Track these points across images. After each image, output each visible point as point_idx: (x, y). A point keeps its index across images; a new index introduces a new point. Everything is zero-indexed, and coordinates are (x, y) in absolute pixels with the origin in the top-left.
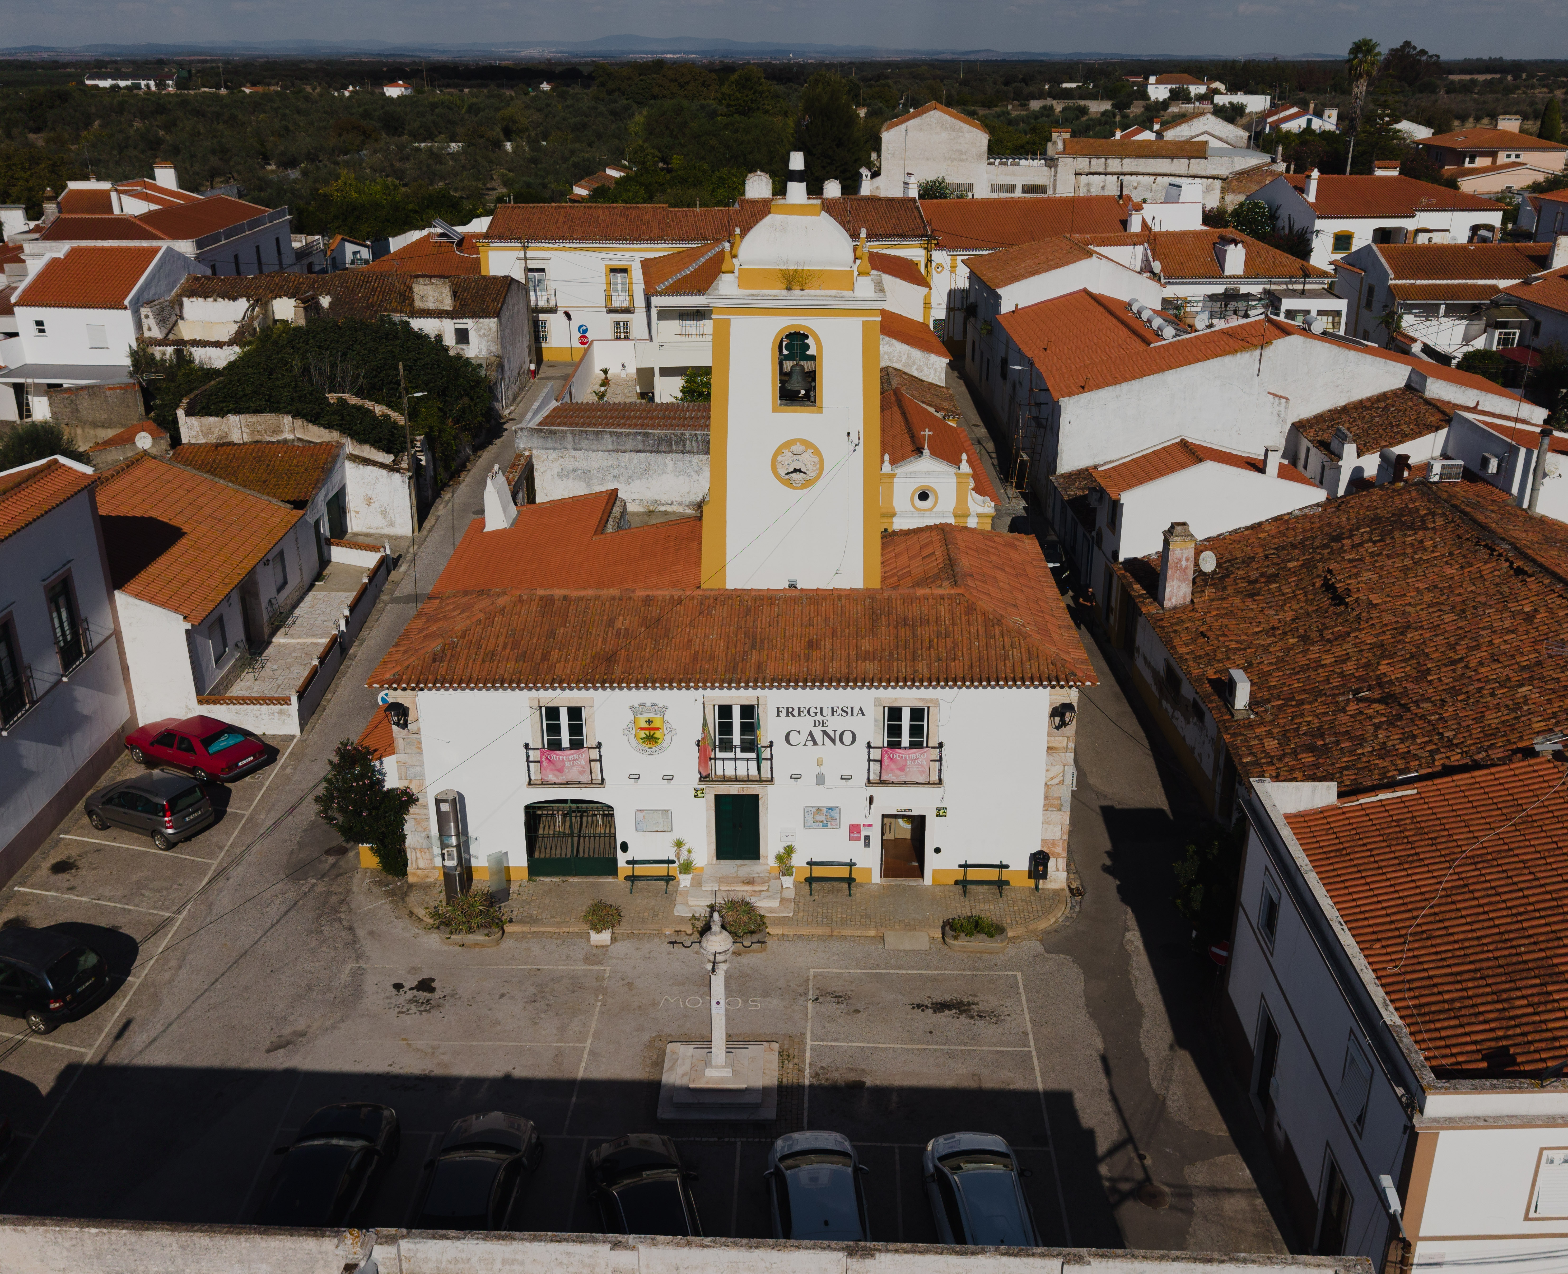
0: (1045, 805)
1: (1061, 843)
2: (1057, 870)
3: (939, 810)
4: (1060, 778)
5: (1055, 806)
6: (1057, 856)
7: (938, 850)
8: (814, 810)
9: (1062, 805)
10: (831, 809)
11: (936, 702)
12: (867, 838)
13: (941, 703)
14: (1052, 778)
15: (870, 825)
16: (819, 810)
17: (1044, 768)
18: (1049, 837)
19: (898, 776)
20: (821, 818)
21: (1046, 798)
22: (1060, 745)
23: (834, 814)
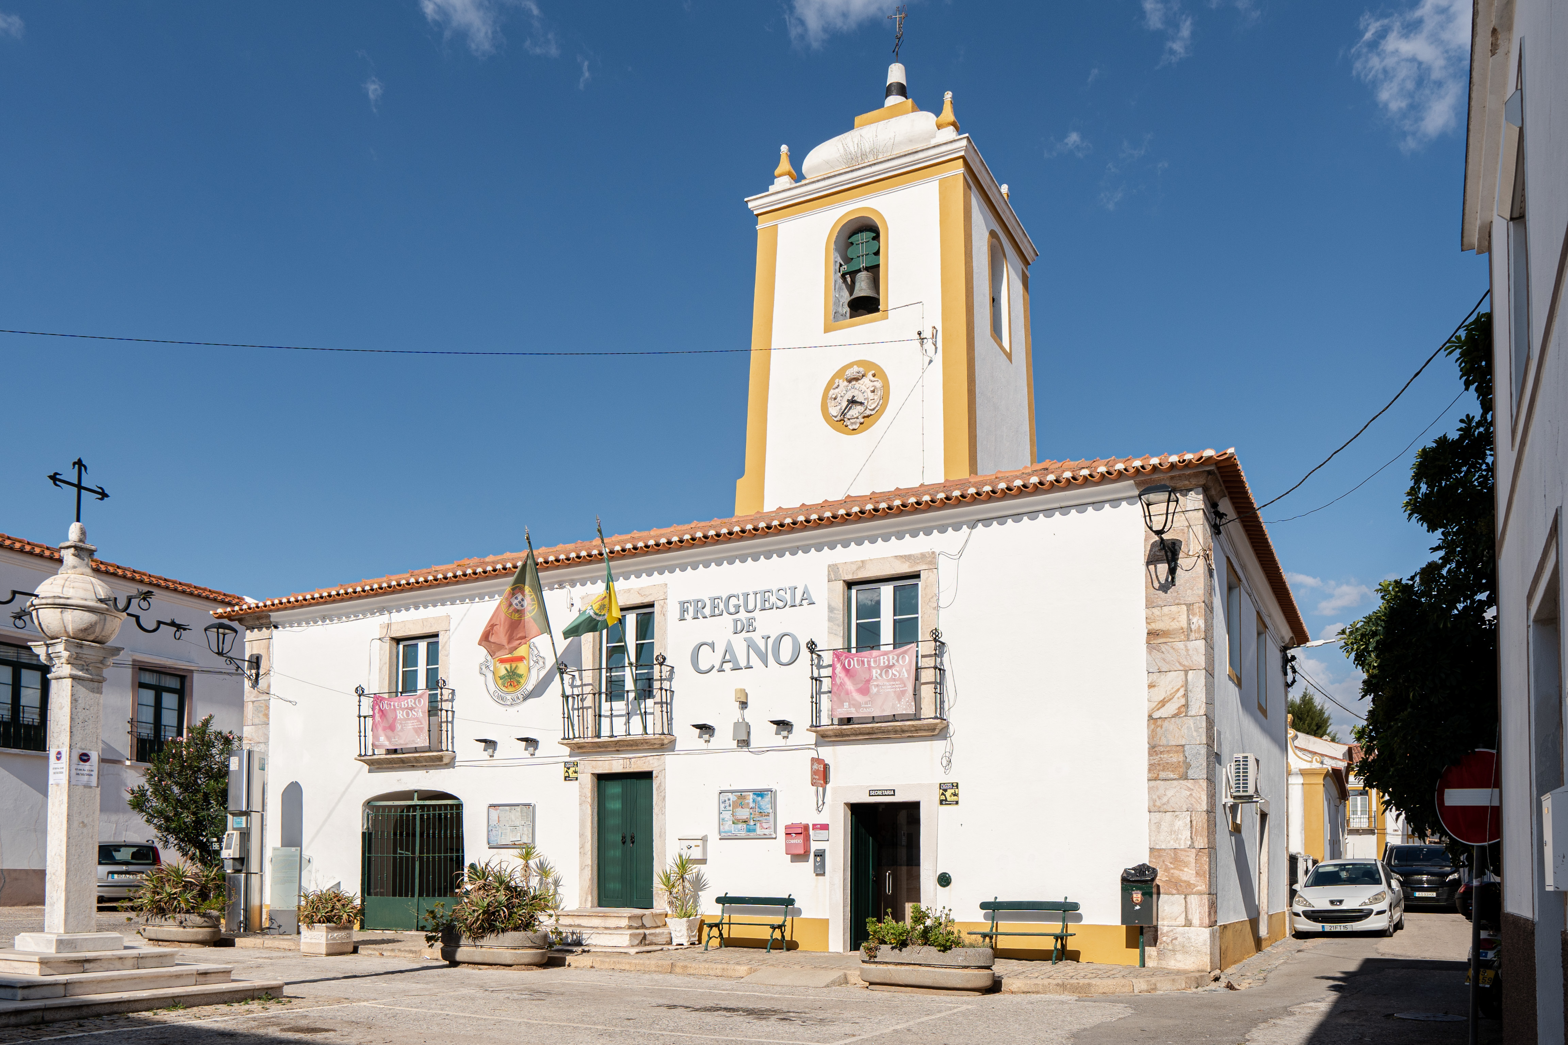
0: (1152, 767)
1: (1191, 857)
2: (1188, 923)
3: (943, 788)
4: (1180, 701)
5: (1173, 767)
6: (1184, 889)
7: (944, 880)
8: (733, 797)
9: (1188, 766)
10: (760, 793)
11: (931, 559)
12: (820, 854)
13: (942, 561)
14: (1163, 703)
15: (825, 827)
16: (741, 794)
17: (1145, 680)
18: (1166, 842)
19: (857, 706)
20: (744, 813)
21: (1153, 749)
22: (1174, 625)
23: (765, 803)
